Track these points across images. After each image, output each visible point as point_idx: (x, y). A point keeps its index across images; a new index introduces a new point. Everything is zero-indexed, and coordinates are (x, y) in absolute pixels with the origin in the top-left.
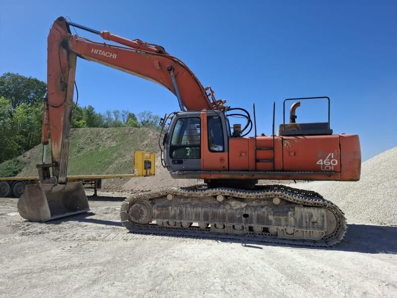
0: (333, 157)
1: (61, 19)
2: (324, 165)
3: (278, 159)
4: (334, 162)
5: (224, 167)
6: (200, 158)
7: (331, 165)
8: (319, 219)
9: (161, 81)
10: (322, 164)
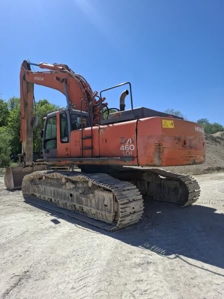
0: (131, 143)
1: (25, 62)
2: (125, 151)
3: (96, 147)
4: (132, 148)
5: (67, 155)
6: (56, 148)
7: (130, 150)
8: (109, 203)
9: (62, 90)
10: (123, 149)
